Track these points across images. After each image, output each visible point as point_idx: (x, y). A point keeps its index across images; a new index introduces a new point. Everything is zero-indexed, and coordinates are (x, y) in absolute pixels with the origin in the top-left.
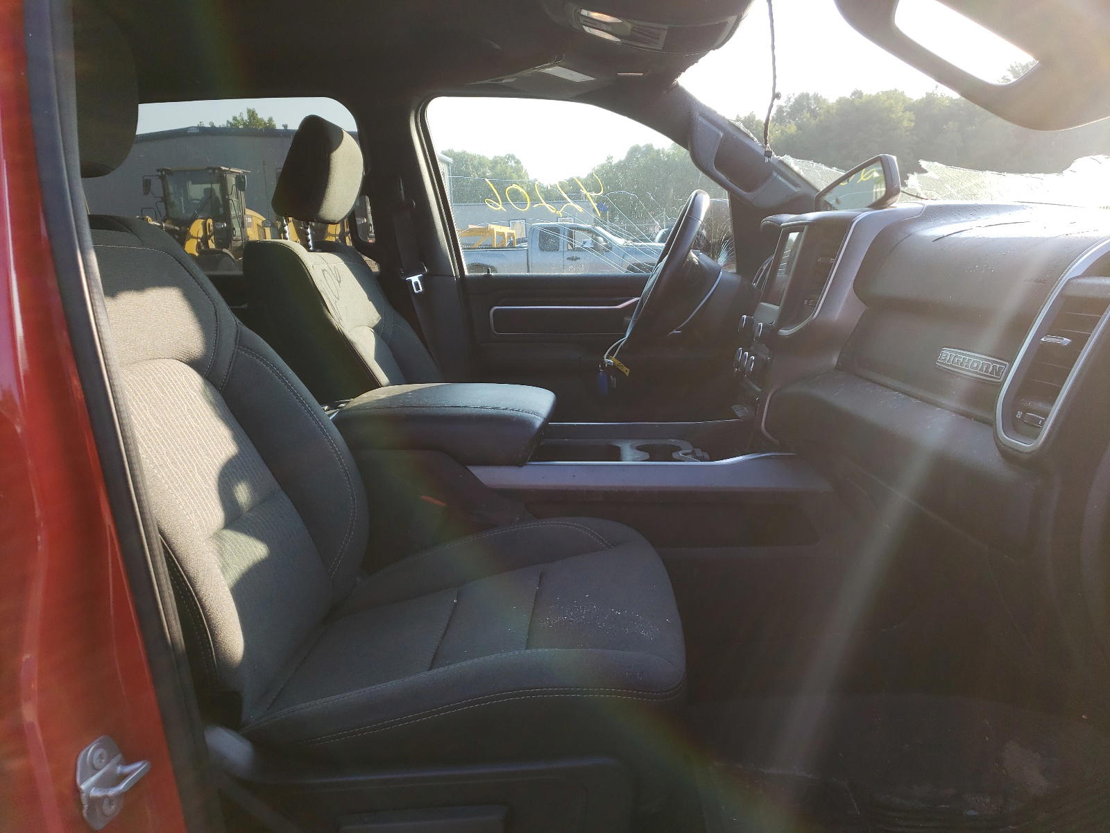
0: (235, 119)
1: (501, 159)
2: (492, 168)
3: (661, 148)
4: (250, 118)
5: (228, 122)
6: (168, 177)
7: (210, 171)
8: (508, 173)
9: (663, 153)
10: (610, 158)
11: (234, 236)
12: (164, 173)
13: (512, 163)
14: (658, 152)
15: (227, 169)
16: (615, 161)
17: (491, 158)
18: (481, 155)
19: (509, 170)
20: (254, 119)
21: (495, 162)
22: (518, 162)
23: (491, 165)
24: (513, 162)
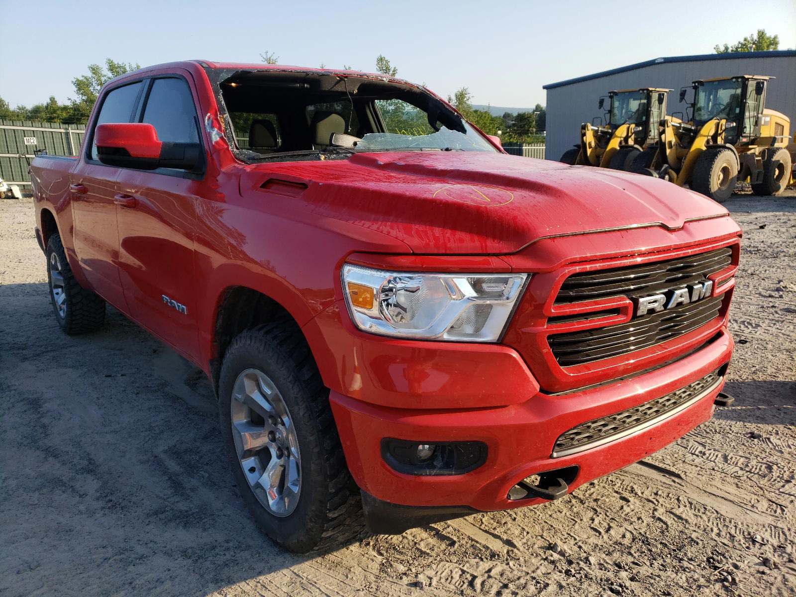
0: (745, 40)
4: (759, 38)
5: (739, 43)
6: (701, 88)
7: (734, 80)
11: (745, 133)
12: (697, 84)
20: (763, 38)
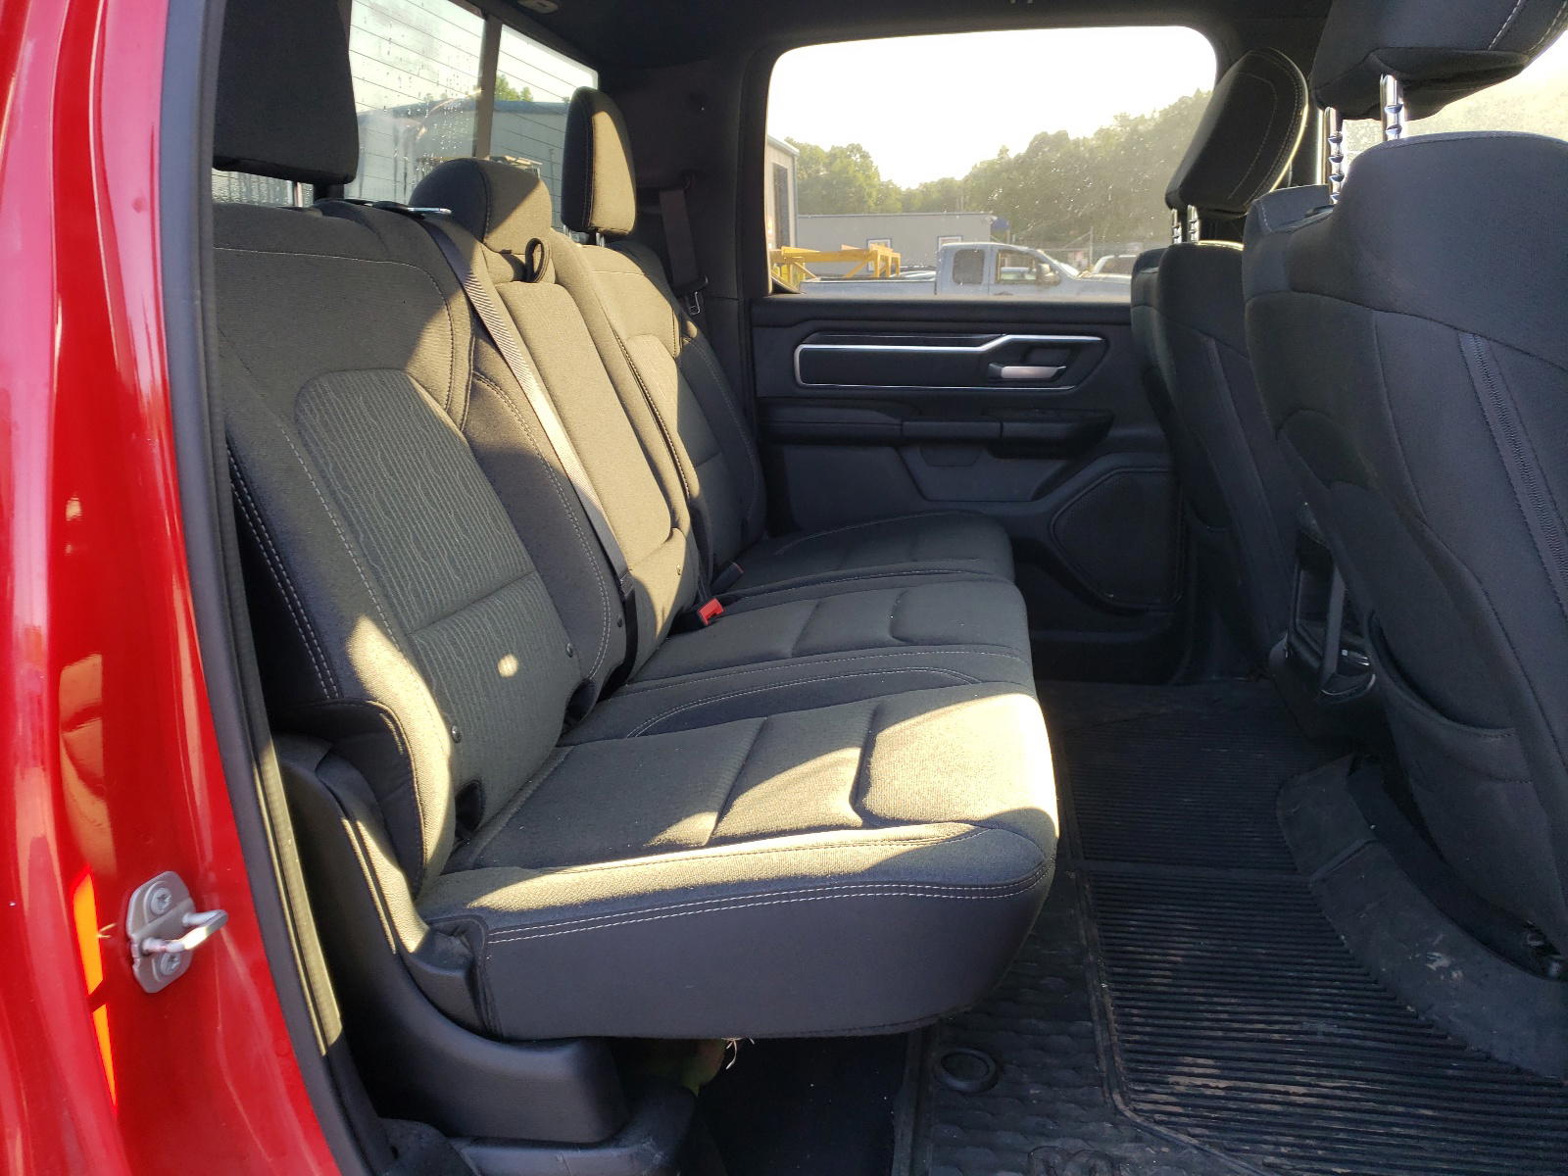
1: (842, 151)
2: (828, 166)
3: (1082, 138)
8: (851, 172)
9: (1083, 145)
10: (1004, 151)
13: (857, 158)
14: (1076, 143)
15: (514, 159)
16: (1012, 155)
17: (827, 149)
18: (813, 144)
19: (851, 169)
21: (834, 156)
22: (865, 156)
23: (827, 161)
24: (858, 156)
